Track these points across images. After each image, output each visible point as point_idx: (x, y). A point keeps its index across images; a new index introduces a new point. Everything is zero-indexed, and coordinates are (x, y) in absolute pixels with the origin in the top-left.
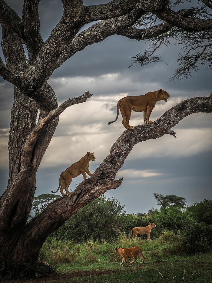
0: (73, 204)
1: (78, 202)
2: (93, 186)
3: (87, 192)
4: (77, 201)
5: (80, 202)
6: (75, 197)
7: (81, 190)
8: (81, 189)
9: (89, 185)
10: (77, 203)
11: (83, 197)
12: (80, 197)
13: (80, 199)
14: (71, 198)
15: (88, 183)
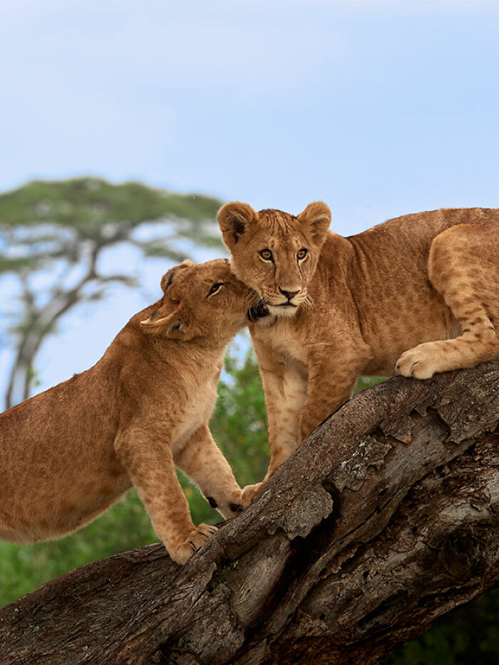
0: (235, 640)
1: (294, 619)
2: (471, 451)
3: (393, 522)
4: (287, 610)
5: (316, 626)
6: (264, 571)
7: (335, 494)
8: (328, 484)
9: (422, 437)
10: (287, 628)
11: (349, 566)
12: (319, 565)
13: (315, 590)
14: (216, 578)
15: (414, 414)
